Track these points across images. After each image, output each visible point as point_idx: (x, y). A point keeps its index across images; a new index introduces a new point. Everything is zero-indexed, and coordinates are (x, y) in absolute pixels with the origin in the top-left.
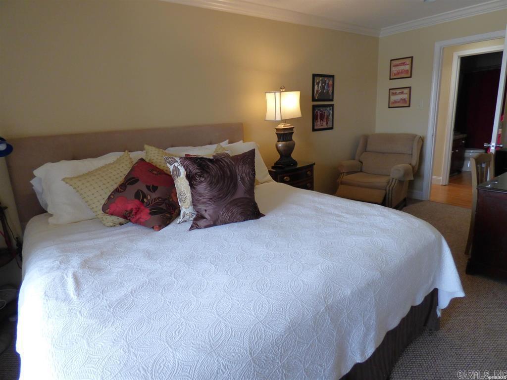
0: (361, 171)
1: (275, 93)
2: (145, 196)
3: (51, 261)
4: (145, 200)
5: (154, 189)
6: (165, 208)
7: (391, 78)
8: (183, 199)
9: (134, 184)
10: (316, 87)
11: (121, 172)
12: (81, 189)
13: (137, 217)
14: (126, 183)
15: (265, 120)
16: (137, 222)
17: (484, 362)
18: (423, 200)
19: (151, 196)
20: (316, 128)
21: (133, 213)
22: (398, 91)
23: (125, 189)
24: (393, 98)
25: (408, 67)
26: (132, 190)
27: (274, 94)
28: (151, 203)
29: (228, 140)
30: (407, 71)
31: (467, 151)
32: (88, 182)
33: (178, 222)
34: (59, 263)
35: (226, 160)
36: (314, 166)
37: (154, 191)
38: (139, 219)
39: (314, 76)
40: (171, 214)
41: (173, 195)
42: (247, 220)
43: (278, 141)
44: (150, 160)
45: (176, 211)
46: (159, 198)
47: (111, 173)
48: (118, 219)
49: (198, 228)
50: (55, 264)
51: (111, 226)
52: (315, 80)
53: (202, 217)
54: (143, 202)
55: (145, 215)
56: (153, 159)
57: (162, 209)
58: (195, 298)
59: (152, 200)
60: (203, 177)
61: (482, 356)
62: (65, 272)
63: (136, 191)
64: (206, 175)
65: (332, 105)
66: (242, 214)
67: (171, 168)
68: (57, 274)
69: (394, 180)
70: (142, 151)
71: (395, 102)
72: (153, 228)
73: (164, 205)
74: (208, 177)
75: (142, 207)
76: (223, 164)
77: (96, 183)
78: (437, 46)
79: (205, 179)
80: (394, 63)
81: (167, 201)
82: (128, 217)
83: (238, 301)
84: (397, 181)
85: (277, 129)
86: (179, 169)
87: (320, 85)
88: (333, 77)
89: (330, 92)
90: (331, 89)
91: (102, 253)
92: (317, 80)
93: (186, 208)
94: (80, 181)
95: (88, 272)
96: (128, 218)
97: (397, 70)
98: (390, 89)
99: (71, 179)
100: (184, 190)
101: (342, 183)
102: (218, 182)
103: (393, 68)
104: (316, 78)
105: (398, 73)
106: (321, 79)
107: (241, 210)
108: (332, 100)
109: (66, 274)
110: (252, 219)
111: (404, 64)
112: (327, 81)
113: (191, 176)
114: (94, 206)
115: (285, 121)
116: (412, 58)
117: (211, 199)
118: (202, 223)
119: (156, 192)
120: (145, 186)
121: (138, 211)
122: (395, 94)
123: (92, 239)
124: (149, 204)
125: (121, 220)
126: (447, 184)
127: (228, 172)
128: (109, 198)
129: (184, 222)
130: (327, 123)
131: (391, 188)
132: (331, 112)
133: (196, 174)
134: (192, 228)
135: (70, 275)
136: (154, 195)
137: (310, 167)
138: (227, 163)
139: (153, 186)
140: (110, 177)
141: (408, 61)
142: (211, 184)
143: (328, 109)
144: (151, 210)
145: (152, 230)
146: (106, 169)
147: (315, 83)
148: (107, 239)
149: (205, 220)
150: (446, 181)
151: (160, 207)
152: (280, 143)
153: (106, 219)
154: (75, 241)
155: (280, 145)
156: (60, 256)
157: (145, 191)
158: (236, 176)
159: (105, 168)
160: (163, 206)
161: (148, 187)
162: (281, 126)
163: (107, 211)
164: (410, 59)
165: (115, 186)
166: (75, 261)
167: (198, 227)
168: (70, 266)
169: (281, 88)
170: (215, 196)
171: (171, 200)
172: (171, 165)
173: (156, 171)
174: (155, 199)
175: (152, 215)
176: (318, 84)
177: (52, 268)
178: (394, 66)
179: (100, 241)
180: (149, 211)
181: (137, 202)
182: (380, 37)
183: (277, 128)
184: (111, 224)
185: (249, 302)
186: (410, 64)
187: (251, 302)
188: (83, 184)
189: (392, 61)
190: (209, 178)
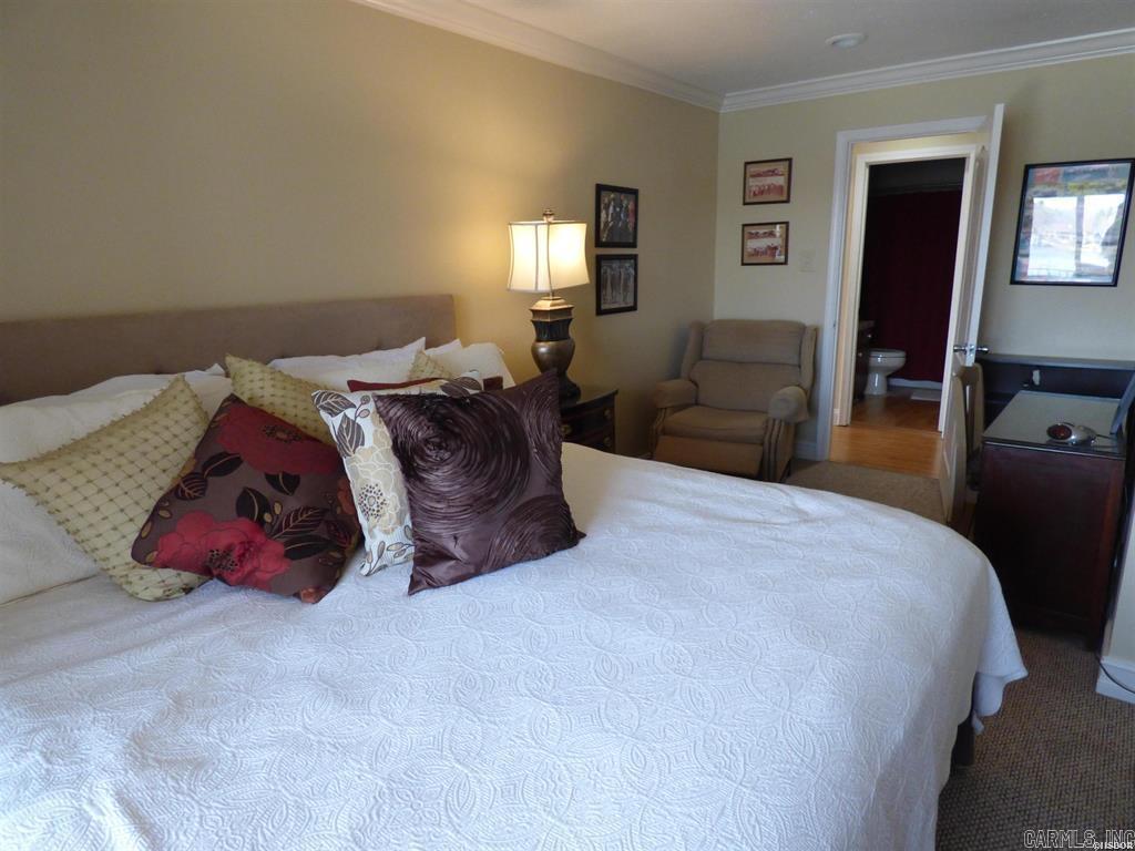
0: (697, 404)
1: (536, 225)
2: (266, 507)
3: (9, 754)
4: (267, 518)
5: (291, 483)
6: (326, 536)
7: (748, 200)
8: (375, 507)
9: (231, 471)
10: (603, 215)
11: (175, 436)
12: (58, 496)
13: (248, 568)
14: (204, 468)
15: (509, 290)
16: (247, 581)
17: (1074, 819)
18: (818, 459)
19: (285, 506)
20: (604, 307)
21: (234, 556)
22: (761, 231)
23: (204, 490)
24: (752, 244)
25: (781, 181)
26: (224, 490)
27: (534, 227)
28: (287, 525)
29: (424, 339)
30: (781, 187)
31: (874, 354)
32: (80, 472)
33: (365, 571)
34: (39, 758)
35: (495, 400)
36: (617, 397)
37: (292, 491)
38: (251, 573)
39: (600, 188)
40: (341, 550)
41: (341, 496)
42: (554, 552)
43: (539, 340)
44: (250, 399)
45: (354, 540)
46: (307, 509)
47: (146, 440)
48: (179, 575)
49: (434, 587)
50: (24, 763)
51: (158, 600)
52: (602, 198)
53: (443, 556)
54: (261, 521)
55: (270, 559)
56: (262, 397)
57: (316, 538)
58: (566, 828)
59: (289, 516)
60: (446, 449)
61: (1066, 806)
62: (84, 792)
63: (238, 492)
64: (453, 444)
65: (635, 257)
66: (543, 538)
67: (334, 423)
68: (55, 804)
69: (777, 422)
70: (204, 370)
71: (756, 253)
72: (297, 595)
73: (322, 526)
74: (459, 448)
75: (259, 538)
76: (490, 409)
77: (106, 474)
78: (842, 139)
79: (452, 454)
80: (752, 169)
81: (328, 517)
82: (215, 568)
83: (690, 816)
84: (783, 424)
85: (533, 311)
86: (359, 426)
87: (611, 208)
88: (634, 192)
89: (630, 226)
90: (631, 220)
91: (178, 700)
92: (607, 197)
93: (386, 532)
94: (53, 470)
95: (164, 780)
96: (215, 572)
97: (760, 184)
98: (744, 226)
99: (22, 466)
100: (378, 481)
101: (664, 432)
102: (485, 461)
103: (751, 180)
104: (603, 193)
105: (762, 192)
106: (612, 196)
107: (542, 528)
108: (634, 245)
109: (91, 802)
110: (564, 548)
111: (773, 173)
112: (625, 203)
113: (409, 447)
114: (99, 543)
115: (554, 293)
116: (790, 160)
117: (471, 506)
118: (440, 571)
119: (296, 492)
120: (263, 476)
121: (248, 549)
122: (756, 236)
123: (119, 652)
124: (279, 530)
125: (188, 577)
126: (849, 422)
127: (507, 434)
128: (154, 516)
129: (380, 569)
130: (625, 298)
131: (773, 441)
132: (633, 272)
133: (426, 441)
134: (415, 586)
135: (108, 802)
136: (293, 503)
137: (608, 400)
138: (499, 408)
139: (286, 476)
140: (145, 454)
141: (782, 167)
142: (467, 466)
143: (627, 265)
144: (286, 544)
145: (295, 601)
146: (126, 432)
147: (602, 206)
148: (169, 647)
149: (452, 563)
150: (846, 419)
151: (312, 533)
152: (542, 344)
153: (141, 578)
154: (61, 665)
155: (543, 349)
156: (34, 730)
157: (267, 491)
158: (526, 440)
159: (123, 427)
160: (321, 531)
161: (272, 480)
162: (545, 305)
163: (149, 558)
164: (787, 163)
165: (166, 482)
166: (101, 744)
167: (434, 584)
168: (90, 768)
169: (545, 215)
170: (480, 498)
171: (339, 511)
172: (333, 414)
173: (283, 431)
174: (297, 511)
175: (293, 559)
176: (607, 208)
177: (24, 782)
178: (753, 176)
179: (151, 657)
180: (281, 549)
181: (244, 524)
182: (722, 111)
183: (535, 308)
184: (159, 593)
185: (719, 817)
186: (786, 173)
187: (722, 813)
188: (63, 480)
189: (749, 166)
190: (462, 452)
